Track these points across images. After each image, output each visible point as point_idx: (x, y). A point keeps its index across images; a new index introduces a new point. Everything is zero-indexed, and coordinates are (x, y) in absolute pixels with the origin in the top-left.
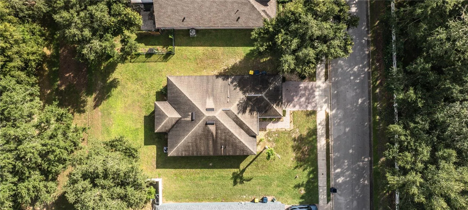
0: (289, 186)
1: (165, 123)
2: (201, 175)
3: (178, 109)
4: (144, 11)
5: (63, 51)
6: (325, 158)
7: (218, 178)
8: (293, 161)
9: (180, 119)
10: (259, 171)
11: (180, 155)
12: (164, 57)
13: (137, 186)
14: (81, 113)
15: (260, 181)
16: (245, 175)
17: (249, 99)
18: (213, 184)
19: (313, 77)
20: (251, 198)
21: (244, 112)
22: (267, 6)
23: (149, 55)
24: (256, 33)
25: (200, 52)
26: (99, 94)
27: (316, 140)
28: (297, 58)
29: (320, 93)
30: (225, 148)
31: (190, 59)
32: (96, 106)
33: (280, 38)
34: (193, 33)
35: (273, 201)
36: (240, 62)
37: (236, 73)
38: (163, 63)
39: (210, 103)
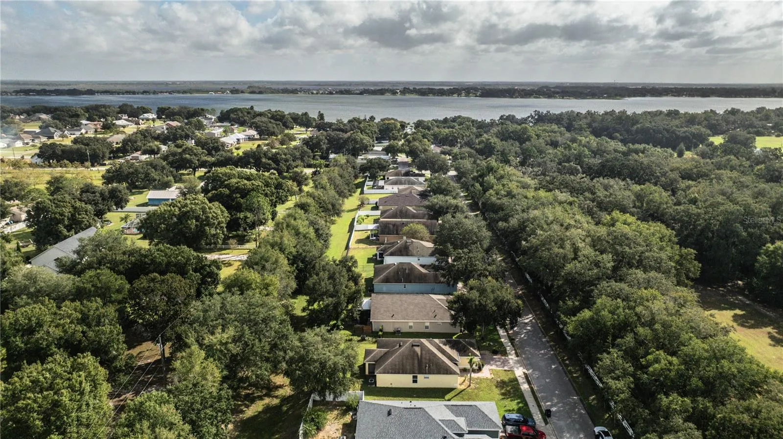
6: (532, 396)
8: (499, 396)
27: (518, 385)
30: (429, 367)
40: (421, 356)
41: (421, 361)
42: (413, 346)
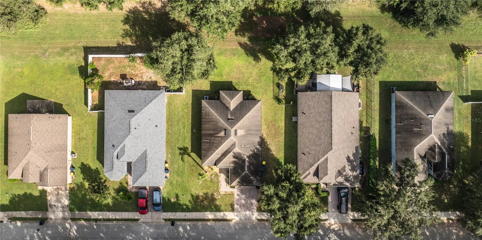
0: (177, 190)
1: (226, 98)
2: (186, 123)
3: (236, 108)
4: (312, 82)
5: (283, 19)
6: (197, 218)
7: (184, 136)
8: (196, 193)
9: (230, 110)
10: (189, 167)
11: (203, 109)
12: (277, 97)
13: (181, 81)
14: (235, 32)
15: (181, 168)
16: (186, 157)
17: (244, 161)
18: (180, 132)
19: (259, 210)
20: (169, 161)
21: (234, 157)
22: (314, 176)
23: (279, 85)
24: (291, 168)
25: (281, 124)
26: (250, 47)
27: (212, 211)
28: (272, 197)
29: (248, 215)
30: (207, 142)
31: (275, 117)
32: (240, 44)
33: (286, 184)
34: (294, 119)
35: (166, 177)
36: (272, 154)
37: (264, 151)
38: (272, 96)
39: (240, 132)
40: (217, 136)
41: (213, 136)
42: (225, 130)
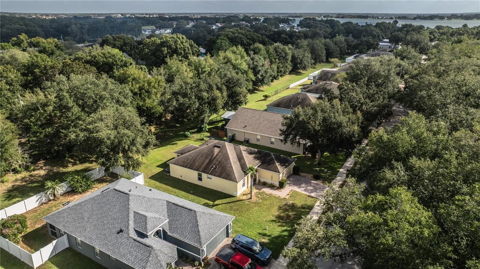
30: (216, 168)
40: (215, 157)
41: (213, 161)
42: (215, 146)
